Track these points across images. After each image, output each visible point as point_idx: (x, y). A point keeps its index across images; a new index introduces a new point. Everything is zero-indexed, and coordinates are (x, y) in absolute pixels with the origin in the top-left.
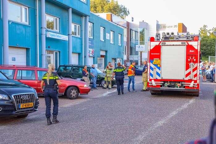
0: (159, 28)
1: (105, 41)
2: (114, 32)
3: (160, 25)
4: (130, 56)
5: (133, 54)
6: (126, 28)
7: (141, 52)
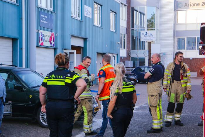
0: (177, 7)
1: (81, 19)
2: (101, 6)
3: (179, 2)
4: (132, 51)
5: (136, 48)
6: (125, 5)
7: (150, 43)
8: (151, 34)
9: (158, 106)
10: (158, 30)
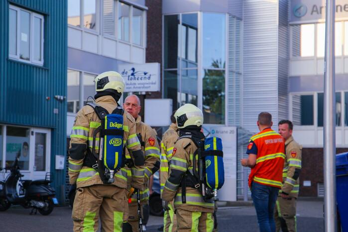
6: (138, 8)
10: (239, 74)
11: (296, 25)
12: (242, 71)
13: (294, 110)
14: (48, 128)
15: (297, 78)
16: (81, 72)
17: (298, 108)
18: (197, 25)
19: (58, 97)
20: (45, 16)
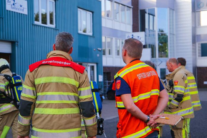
8: (138, 37)
9: (183, 128)
10: (173, 34)
11: (199, 11)
12: (175, 33)
13: (199, 50)
14: (95, 63)
15: (199, 36)
16: (106, 37)
17: (200, 49)
18: (155, 14)
19: (99, 49)
20: (93, 12)
